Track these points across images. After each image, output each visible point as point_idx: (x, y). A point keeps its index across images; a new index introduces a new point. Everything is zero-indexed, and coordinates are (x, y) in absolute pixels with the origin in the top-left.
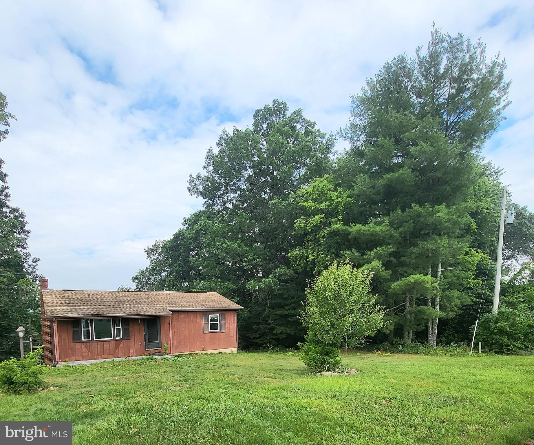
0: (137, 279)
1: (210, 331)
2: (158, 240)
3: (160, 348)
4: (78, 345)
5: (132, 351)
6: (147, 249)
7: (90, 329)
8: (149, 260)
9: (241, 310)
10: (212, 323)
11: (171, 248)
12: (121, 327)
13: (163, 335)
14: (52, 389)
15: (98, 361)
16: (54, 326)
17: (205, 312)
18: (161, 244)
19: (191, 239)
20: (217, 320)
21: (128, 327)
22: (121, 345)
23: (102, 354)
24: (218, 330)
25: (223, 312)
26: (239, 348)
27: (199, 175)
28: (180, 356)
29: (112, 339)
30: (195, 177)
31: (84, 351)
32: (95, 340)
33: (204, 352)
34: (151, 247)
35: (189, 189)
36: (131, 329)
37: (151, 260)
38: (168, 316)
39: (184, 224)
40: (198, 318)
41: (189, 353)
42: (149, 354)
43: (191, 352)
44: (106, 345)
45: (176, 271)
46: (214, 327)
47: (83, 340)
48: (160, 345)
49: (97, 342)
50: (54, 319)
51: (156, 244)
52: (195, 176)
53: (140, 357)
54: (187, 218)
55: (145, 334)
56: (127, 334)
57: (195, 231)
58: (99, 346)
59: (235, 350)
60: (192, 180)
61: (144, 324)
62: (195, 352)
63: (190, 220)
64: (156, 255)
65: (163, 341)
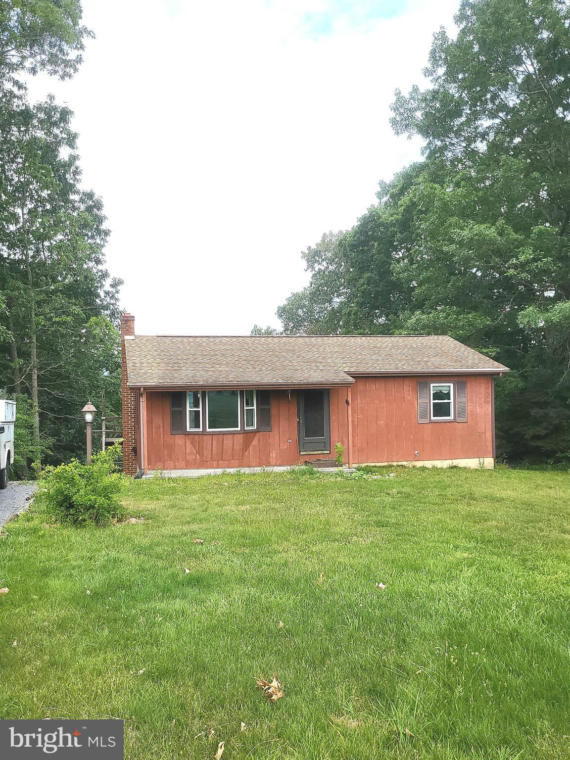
0: (285, 313)
1: (432, 418)
2: (328, 233)
3: (328, 452)
4: (179, 440)
5: (274, 455)
6: (306, 251)
7: (200, 409)
8: (309, 275)
9: (504, 373)
10: (437, 401)
11: (353, 247)
12: (255, 407)
13: (334, 425)
14: (133, 521)
15: (211, 471)
16: (141, 403)
17: (421, 379)
18: (334, 239)
19: (394, 225)
20: (447, 396)
21: (267, 407)
22: (255, 442)
23: (219, 460)
24: (451, 417)
25: (461, 379)
26: (498, 459)
27: (415, 89)
28: (368, 470)
29: (239, 429)
30: (407, 96)
31: (188, 450)
32: (208, 430)
33: (419, 464)
34: (314, 247)
35: (394, 122)
36: (274, 411)
37: (314, 272)
38: (346, 385)
39: (380, 195)
40: (407, 391)
41: (386, 464)
42: (306, 463)
43: (390, 463)
44: (228, 441)
45: (363, 292)
46: (441, 410)
47: (188, 430)
48: (327, 445)
49: (213, 434)
50: (142, 389)
51: (323, 241)
52: (406, 94)
53: (289, 467)
54: (388, 182)
55: (299, 423)
56: (265, 419)
57: (403, 208)
58: (214, 442)
59: (489, 462)
60: (400, 104)
61: (298, 403)
62: (400, 463)
63: (394, 186)
64: (325, 263)
65: (335, 436)
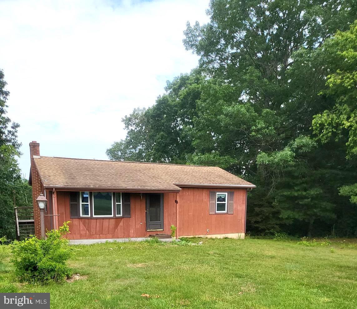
1: (217, 212)
3: (162, 230)
4: (76, 222)
5: (132, 232)
7: (89, 203)
9: (253, 188)
10: (219, 202)
12: (121, 203)
13: (166, 215)
16: (53, 198)
17: (212, 189)
20: (224, 200)
21: (129, 203)
22: (121, 224)
23: (101, 234)
24: (226, 212)
25: (231, 190)
26: (247, 234)
27: (197, 24)
28: (187, 240)
29: (112, 216)
30: (193, 27)
31: (81, 228)
32: (94, 216)
33: (209, 236)
35: (185, 42)
36: (132, 206)
40: (204, 195)
41: (192, 236)
42: (150, 236)
43: (194, 236)
44: (106, 223)
46: (221, 207)
47: (81, 216)
48: (162, 226)
49: (97, 219)
50: (54, 189)
52: (192, 25)
55: (146, 213)
56: (127, 211)
58: (98, 224)
59: (243, 235)
60: (189, 32)
61: (146, 200)
62: (199, 236)
65: (166, 222)
